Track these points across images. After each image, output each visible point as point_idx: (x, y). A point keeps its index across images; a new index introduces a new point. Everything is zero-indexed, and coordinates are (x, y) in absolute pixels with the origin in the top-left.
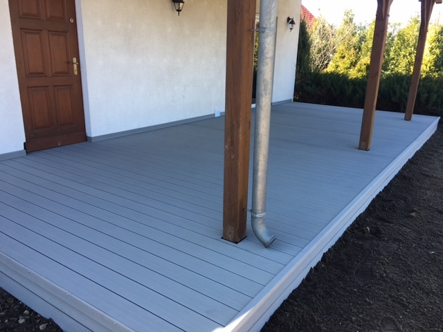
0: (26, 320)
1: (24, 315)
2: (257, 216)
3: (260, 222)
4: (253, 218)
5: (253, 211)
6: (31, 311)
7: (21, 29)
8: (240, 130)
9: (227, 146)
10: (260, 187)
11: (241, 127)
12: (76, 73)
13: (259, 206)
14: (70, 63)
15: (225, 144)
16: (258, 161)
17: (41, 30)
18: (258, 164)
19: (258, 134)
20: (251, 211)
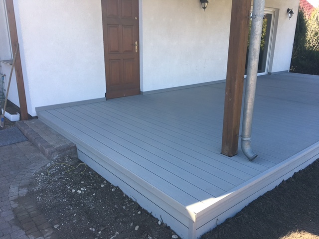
0: (105, 186)
1: (104, 184)
2: (245, 139)
3: (247, 143)
4: (242, 141)
5: (243, 136)
6: (107, 182)
7: (108, 24)
8: (236, 82)
9: (227, 93)
10: (248, 120)
11: (237, 80)
12: (136, 51)
13: (247, 133)
14: (134, 45)
15: (226, 91)
16: (247, 102)
17: (118, 25)
18: (247, 105)
19: (248, 85)
20: (241, 136)
